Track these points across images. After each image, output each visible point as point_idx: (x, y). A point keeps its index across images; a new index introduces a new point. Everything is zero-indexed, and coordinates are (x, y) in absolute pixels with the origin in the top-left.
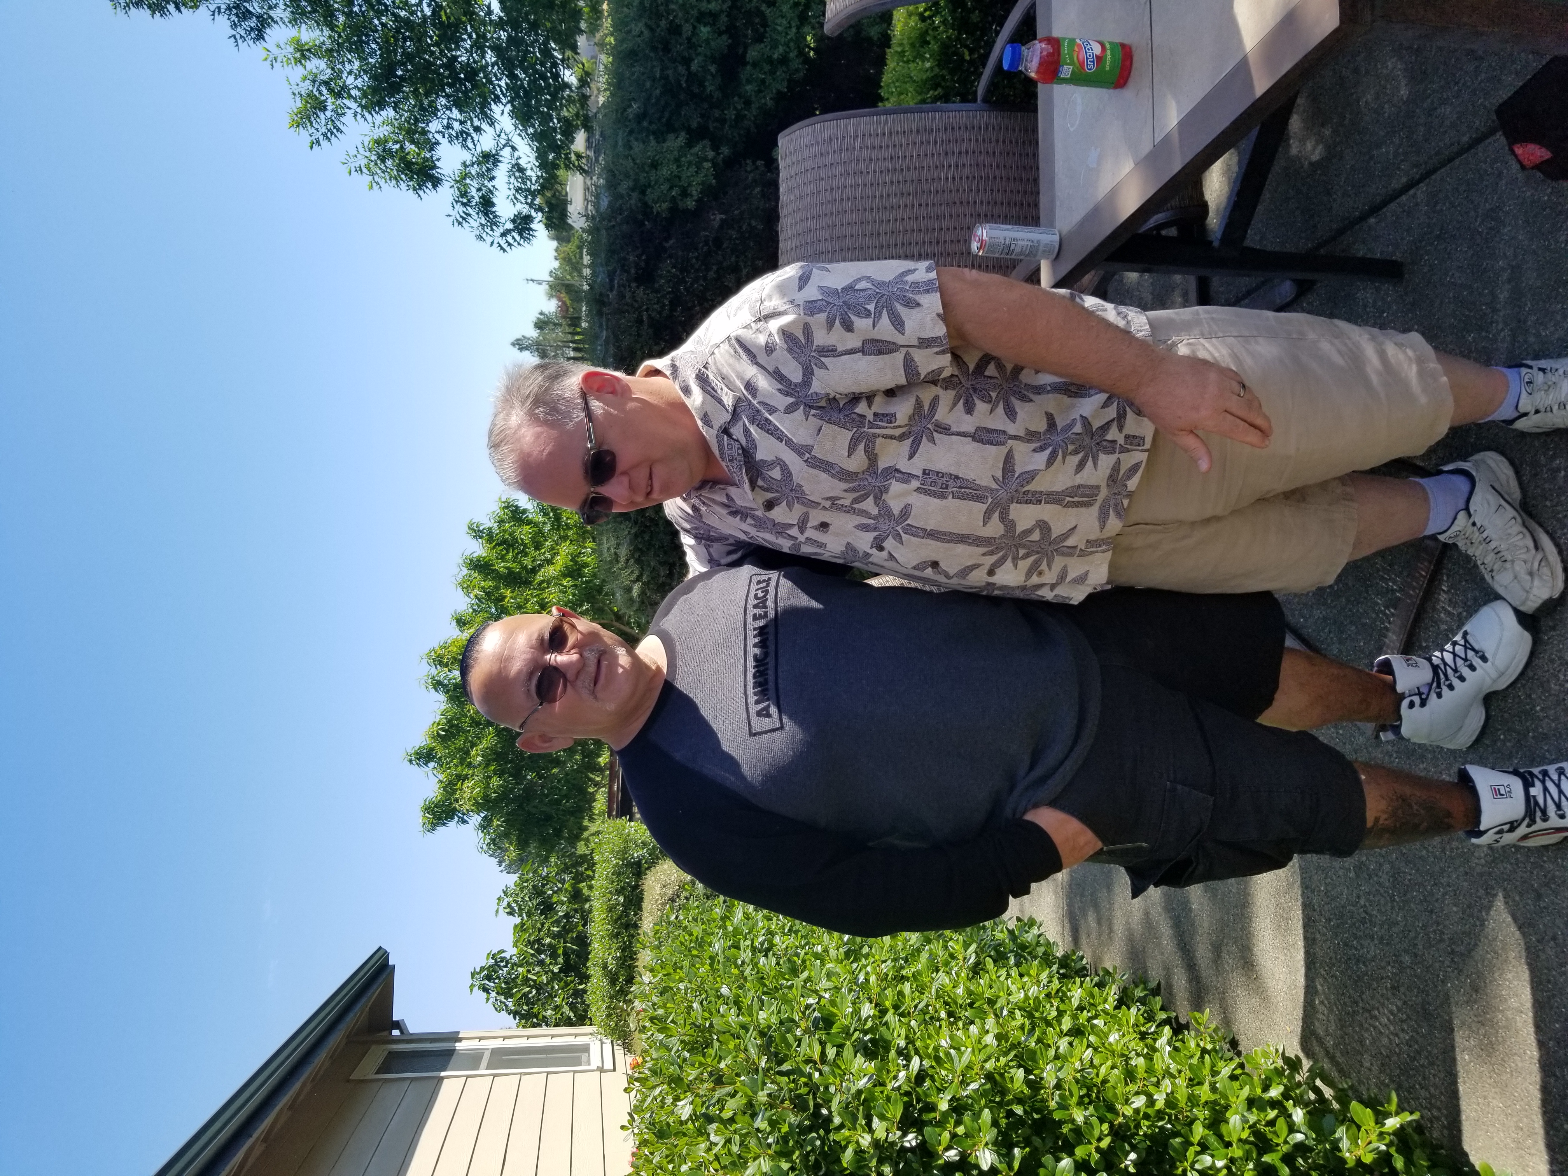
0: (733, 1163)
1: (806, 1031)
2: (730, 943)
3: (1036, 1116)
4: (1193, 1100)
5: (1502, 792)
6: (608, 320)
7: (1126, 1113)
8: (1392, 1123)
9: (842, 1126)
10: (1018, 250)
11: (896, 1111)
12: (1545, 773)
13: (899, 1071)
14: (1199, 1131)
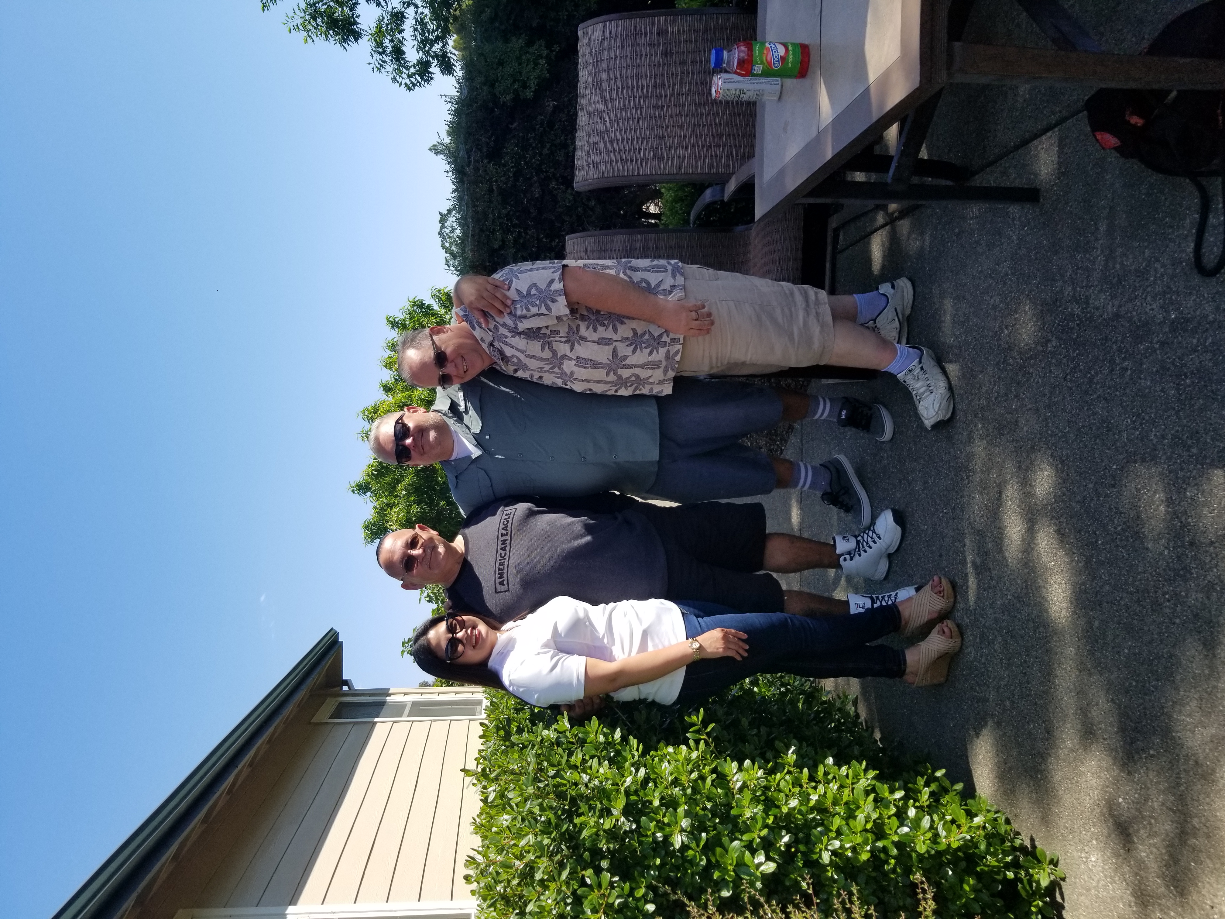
5: (861, 606)
14: (837, 822)
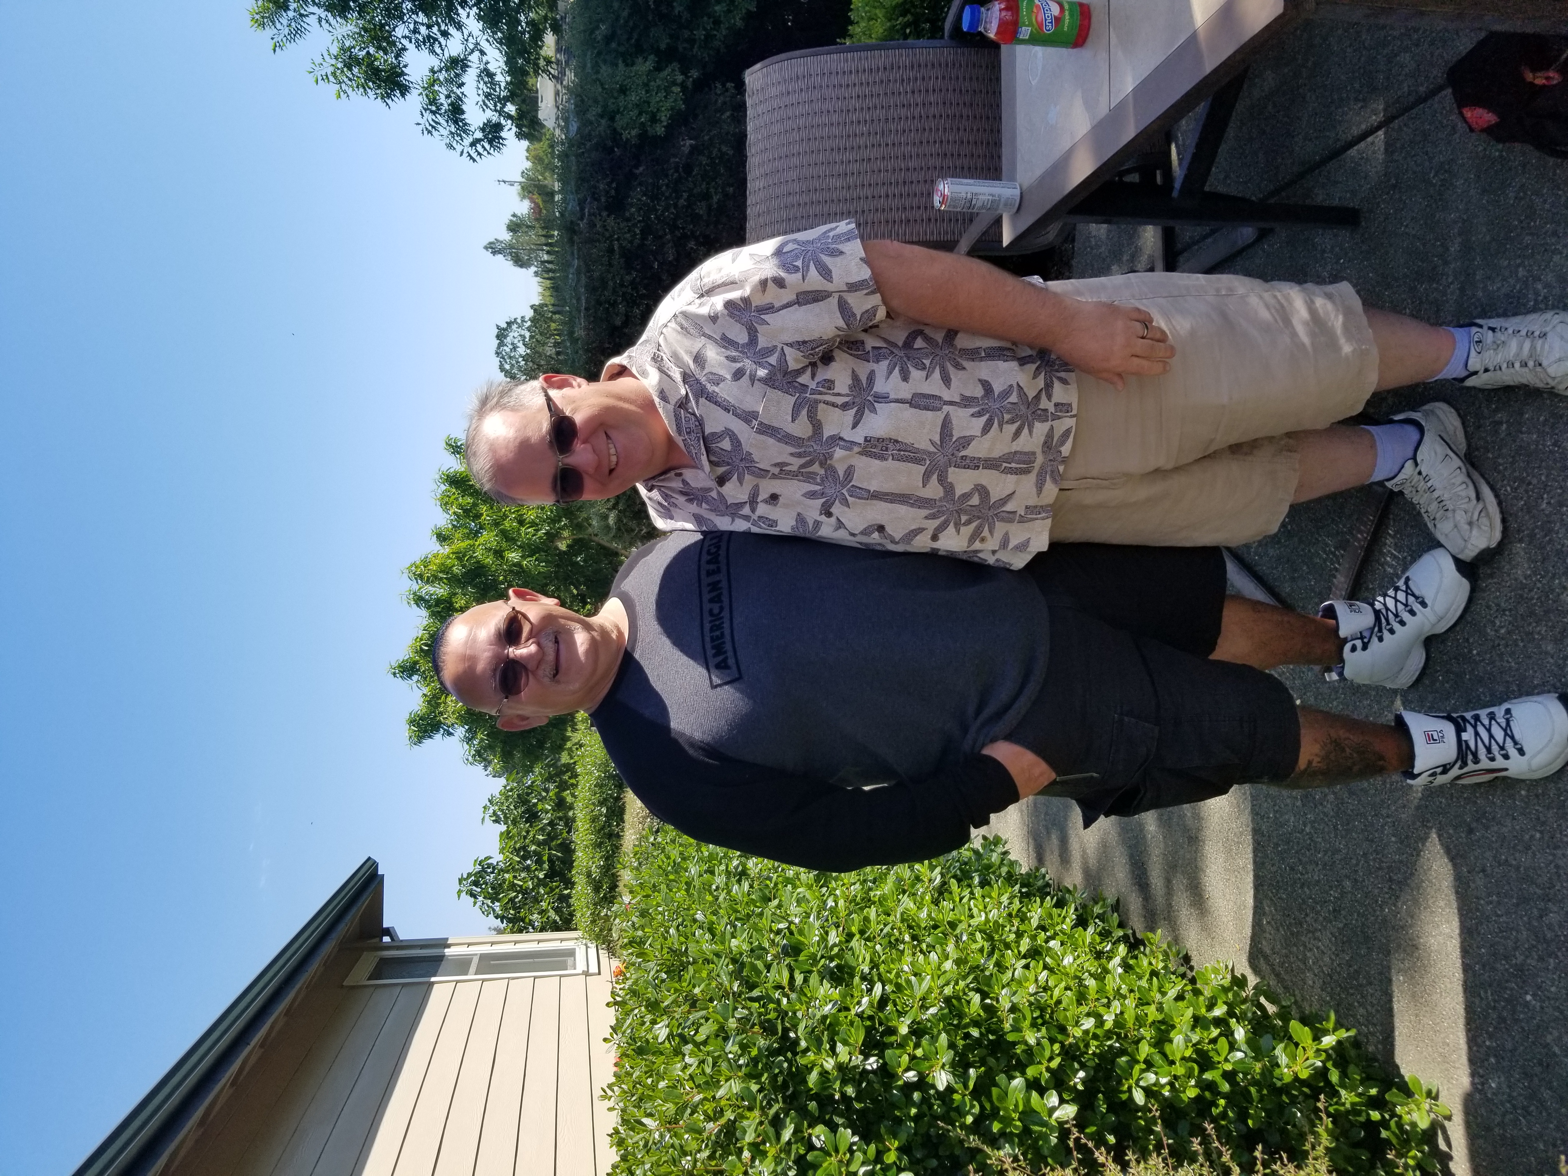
0: (706, 1083)
1: (776, 957)
2: (705, 868)
3: (991, 1037)
4: (1140, 1021)
5: (1436, 737)
6: (579, 249)
7: (1076, 1034)
8: (1328, 1041)
9: (807, 1050)
10: (979, 204)
11: (858, 1036)
12: (1477, 718)
13: (862, 997)
14: (1145, 1050)
